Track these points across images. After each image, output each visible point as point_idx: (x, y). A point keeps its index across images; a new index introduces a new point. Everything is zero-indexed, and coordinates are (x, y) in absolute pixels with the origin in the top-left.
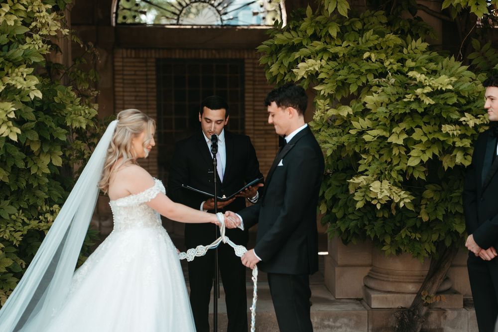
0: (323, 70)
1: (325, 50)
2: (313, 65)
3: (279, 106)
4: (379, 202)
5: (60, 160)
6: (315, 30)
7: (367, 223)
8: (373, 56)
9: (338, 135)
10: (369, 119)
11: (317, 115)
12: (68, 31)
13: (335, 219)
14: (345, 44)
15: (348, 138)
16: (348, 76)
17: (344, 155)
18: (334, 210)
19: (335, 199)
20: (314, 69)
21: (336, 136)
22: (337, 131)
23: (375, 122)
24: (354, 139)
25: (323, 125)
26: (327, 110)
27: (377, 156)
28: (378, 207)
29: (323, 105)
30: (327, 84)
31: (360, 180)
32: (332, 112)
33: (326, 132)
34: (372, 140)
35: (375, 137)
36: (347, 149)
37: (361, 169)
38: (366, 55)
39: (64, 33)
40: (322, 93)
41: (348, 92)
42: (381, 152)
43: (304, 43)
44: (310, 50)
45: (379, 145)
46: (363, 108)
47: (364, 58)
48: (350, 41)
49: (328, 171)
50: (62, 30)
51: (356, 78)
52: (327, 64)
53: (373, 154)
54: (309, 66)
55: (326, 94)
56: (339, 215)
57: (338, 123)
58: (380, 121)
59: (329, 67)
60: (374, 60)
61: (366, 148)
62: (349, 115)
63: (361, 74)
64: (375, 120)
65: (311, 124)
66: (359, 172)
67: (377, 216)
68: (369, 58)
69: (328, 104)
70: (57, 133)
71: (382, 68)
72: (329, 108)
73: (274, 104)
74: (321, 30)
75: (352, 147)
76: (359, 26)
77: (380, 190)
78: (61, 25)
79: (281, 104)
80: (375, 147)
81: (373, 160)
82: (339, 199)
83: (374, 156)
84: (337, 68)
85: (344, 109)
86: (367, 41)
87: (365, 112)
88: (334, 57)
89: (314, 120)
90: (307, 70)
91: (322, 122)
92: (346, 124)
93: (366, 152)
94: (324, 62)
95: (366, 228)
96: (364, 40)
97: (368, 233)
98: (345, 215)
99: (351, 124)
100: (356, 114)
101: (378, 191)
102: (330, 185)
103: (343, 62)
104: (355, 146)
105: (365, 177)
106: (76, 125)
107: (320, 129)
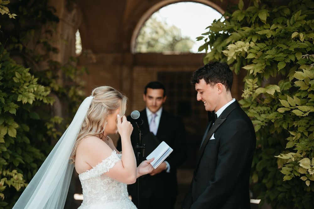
0: (251, 50)
1: (253, 34)
2: (242, 46)
3: (208, 82)
4: (308, 179)
5: (15, 132)
6: (245, 18)
7: (294, 196)
8: (301, 35)
9: (266, 112)
10: (297, 97)
11: (246, 93)
12: (15, 15)
13: (265, 189)
14: (273, 27)
15: (276, 116)
16: (277, 56)
17: (272, 132)
18: (264, 181)
19: (265, 172)
20: (243, 50)
21: (264, 113)
22: (265, 108)
23: (303, 100)
24: (282, 116)
25: (252, 103)
26: (256, 89)
27: (306, 134)
28: (308, 184)
29: (251, 84)
30: (255, 64)
31: (289, 156)
32: (260, 91)
33: (254, 110)
34: (304, 115)
35: (305, 112)
36: (276, 126)
37: (289, 146)
38: (294, 35)
39: (11, 17)
40: (251, 72)
41: (276, 73)
42: (310, 130)
43: (235, 29)
44: (240, 34)
45: (308, 123)
46: (290, 86)
47: (292, 38)
48: (278, 23)
49: (260, 146)
50: (9, 14)
51: (285, 57)
52: (256, 45)
53: (301, 131)
54: (238, 48)
55: (255, 74)
56: (269, 185)
57: (267, 101)
58: (310, 99)
59: (258, 48)
60: (302, 40)
61: (294, 125)
62: (276, 93)
63: (290, 53)
64: (304, 98)
65: (241, 102)
66: (287, 149)
67: (305, 190)
68: (298, 38)
69: (256, 83)
70: (10, 108)
71: (311, 47)
72: (257, 86)
73: (203, 81)
74: (251, 18)
75: (280, 123)
76: (287, 12)
77: (310, 167)
78: (9, 10)
79: (210, 80)
80: (304, 124)
81: (301, 137)
82: (269, 172)
83: (302, 133)
84: (265, 49)
85: (271, 88)
86: (295, 22)
87: (293, 90)
88: (263, 39)
89: (243, 98)
90: (236, 51)
91: (251, 101)
92: (274, 102)
93: (294, 129)
94: (252, 44)
95: (294, 200)
96: (292, 22)
97: (296, 205)
98: (274, 186)
99: (279, 102)
100: (283, 93)
101: (309, 167)
102: (261, 159)
103: (271, 44)
104: (283, 123)
105: (294, 154)
106: (25, 101)
107: (249, 108)
